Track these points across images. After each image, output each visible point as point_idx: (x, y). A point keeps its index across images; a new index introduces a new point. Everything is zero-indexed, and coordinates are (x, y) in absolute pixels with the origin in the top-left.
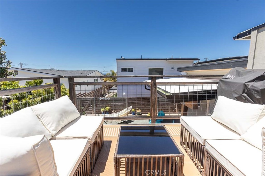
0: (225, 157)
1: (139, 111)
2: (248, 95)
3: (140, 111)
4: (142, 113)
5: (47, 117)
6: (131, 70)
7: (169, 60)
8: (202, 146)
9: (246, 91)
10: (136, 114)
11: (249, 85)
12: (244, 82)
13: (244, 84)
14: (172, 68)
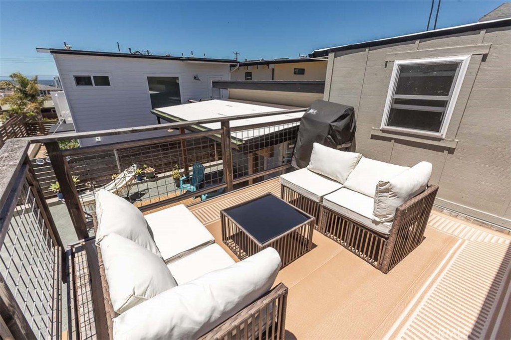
0: (342, 207)
1: (150, 170)
2: (332, 137)
3: (153, 170)
4: (156, 174)
5: (138, 237)
6: (103, 81)
7: (189, 62)
8: (317, 203)
9: (331, 132)
10: (144, 176)
11: (333, 126)
12: (329, 122)
13: (330, 125)
14: (195, 78)
